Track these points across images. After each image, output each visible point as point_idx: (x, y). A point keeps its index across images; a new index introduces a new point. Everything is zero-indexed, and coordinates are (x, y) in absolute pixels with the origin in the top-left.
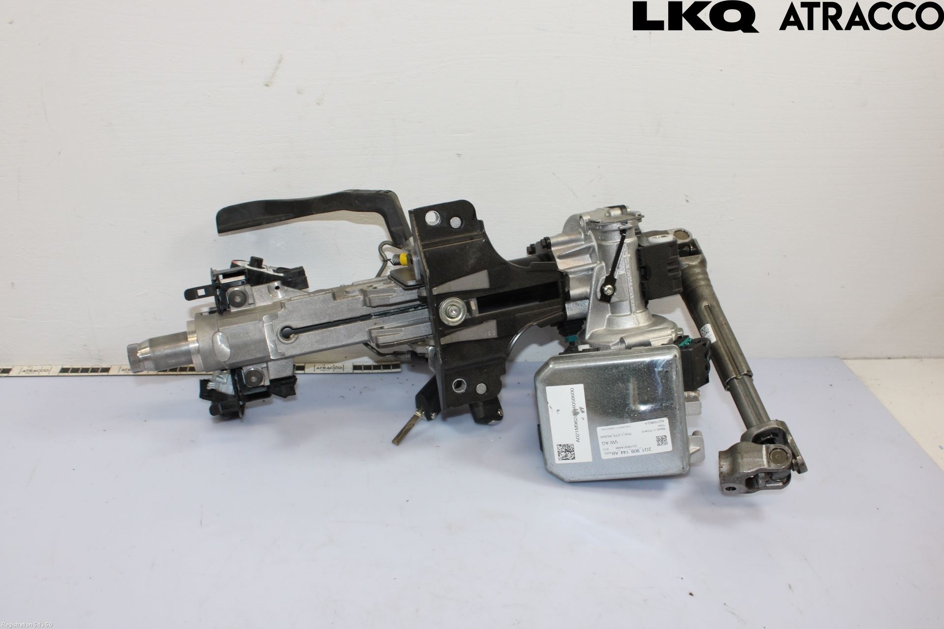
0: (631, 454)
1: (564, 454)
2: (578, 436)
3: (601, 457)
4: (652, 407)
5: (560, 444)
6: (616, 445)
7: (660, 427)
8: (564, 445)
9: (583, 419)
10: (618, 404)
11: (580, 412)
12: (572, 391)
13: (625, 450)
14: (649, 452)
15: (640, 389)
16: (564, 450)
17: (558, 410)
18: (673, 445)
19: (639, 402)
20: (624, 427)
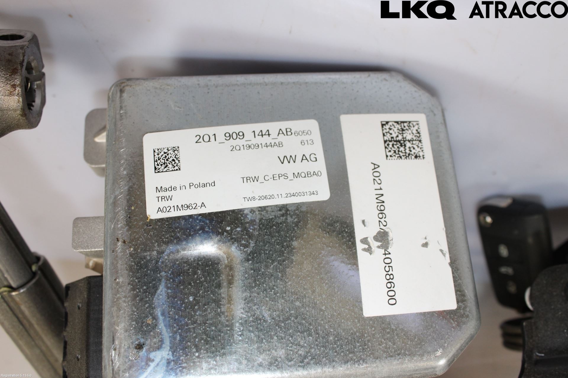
0: (247, 128)
1: (408, 136)
2: (377, 179)
3: (320, 124)
4: (184, 249)
5: (417, 161)
6: (281, 152)
7: (167, 194)
8: (407, 156)
9: (363, 222)
10: (273, 261)
11: (371, 240)
12: (392, 298)
13: (259, 140)
14: (201, 131)
15: (214, 301)
16: (408, 145)
17: (425, 245)
18: (141, 147)
19: (218, 263)
20: (260, 198)
